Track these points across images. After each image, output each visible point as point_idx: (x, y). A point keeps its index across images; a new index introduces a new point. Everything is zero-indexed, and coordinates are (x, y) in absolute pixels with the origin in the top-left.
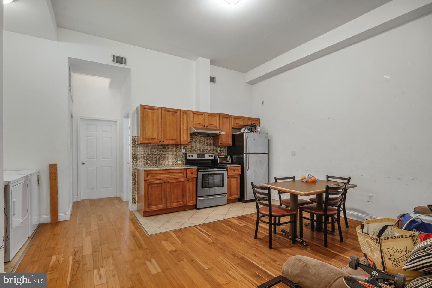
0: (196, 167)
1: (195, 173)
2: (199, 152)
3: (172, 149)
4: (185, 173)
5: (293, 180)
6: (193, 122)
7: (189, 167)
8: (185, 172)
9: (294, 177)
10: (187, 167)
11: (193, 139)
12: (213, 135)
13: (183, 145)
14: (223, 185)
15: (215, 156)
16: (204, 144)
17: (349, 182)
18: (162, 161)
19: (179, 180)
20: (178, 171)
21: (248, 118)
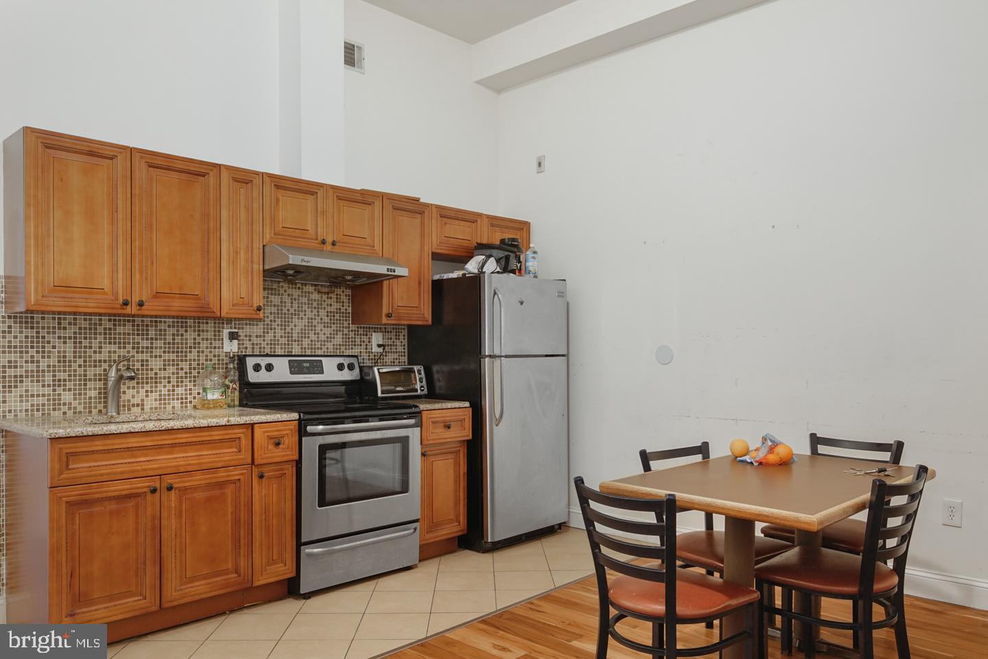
0: (295, 416)
1: (291, 440)
2: (296, 350)
3: (178, 339)
4: (245, 442)
5: (698, 458)
6: (273, 219)
7: (263, 418)
8: (246, 437)
9: (706, 445)
10: (256, 419)
11: (272, 298)
12: (358, 282)
13: (229, 321)
14: (405, 489)
15: (361, 368)
16: (318, 319)
17: (896, 459)
18: (130, 393)
19: (222, 475)
20: (216, 435)
21: (489, 217)
